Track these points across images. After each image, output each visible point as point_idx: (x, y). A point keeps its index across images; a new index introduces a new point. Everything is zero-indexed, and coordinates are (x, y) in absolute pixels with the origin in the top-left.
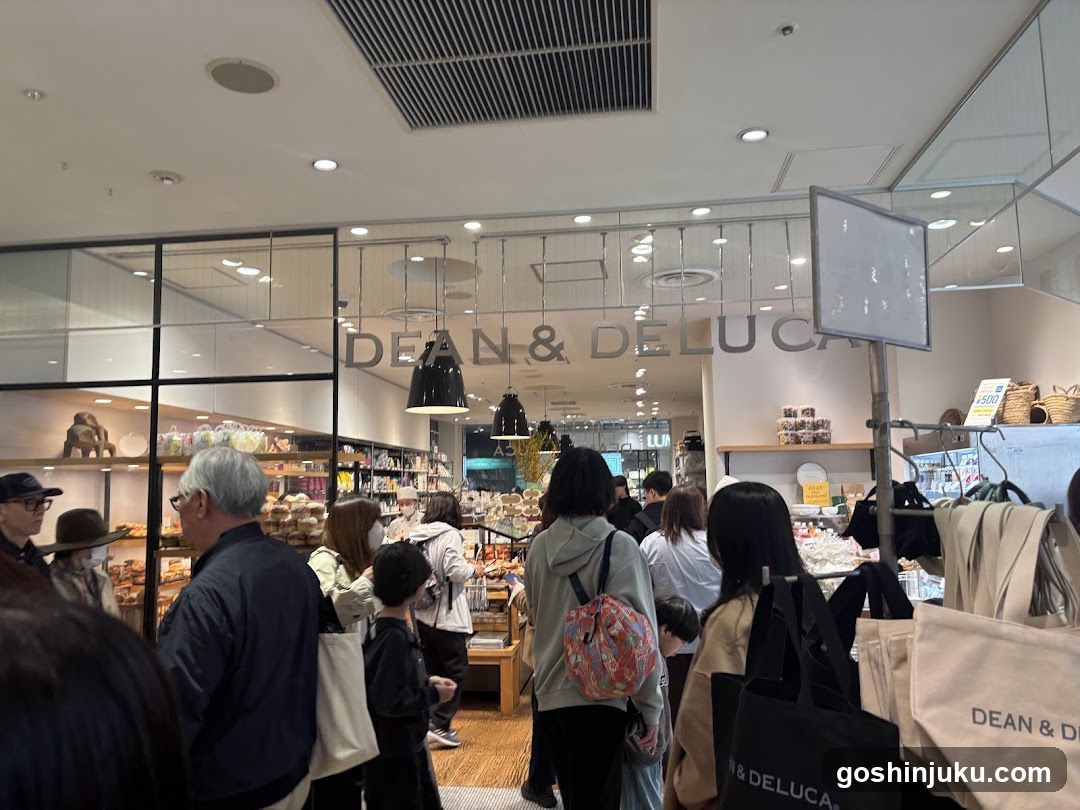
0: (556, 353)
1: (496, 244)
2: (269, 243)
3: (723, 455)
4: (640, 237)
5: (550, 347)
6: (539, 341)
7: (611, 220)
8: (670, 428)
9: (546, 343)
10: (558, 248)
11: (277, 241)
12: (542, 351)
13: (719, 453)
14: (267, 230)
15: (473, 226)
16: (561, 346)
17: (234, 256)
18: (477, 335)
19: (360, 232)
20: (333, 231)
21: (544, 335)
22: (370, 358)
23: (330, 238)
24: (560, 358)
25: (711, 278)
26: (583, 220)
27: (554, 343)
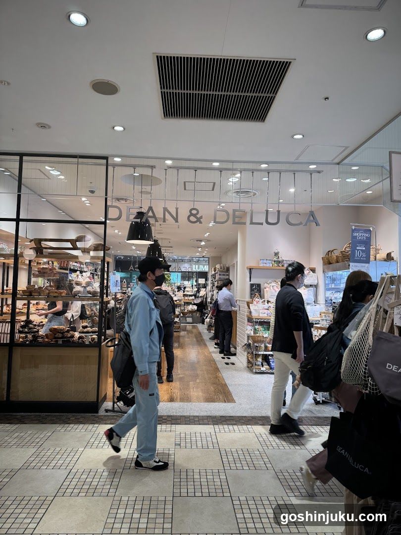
0: (199, 220)
1: (175, 171)
2: (77, 161)
3: (249, 270)
4: (235, 174)
5: (196, 218)
6: (191, 215)
7: (225, 166)
8: (208, 263)
9: (195, 215)
10: (202, 176)
11: (81, 160)
12: (193, 219)
13: (247, 269)
14: (76, 154)
15: (169, 162)
16: (201, 217)
17: (52, 165)
18: (165, 210)
19: (118, 160)
20: (106, 158)
21: (194, 212)
22: (116, 216)
23: (104, 161)
24: (201, 223)
25: (255, 194)
26: (216, 164)
27: (198, 216)
